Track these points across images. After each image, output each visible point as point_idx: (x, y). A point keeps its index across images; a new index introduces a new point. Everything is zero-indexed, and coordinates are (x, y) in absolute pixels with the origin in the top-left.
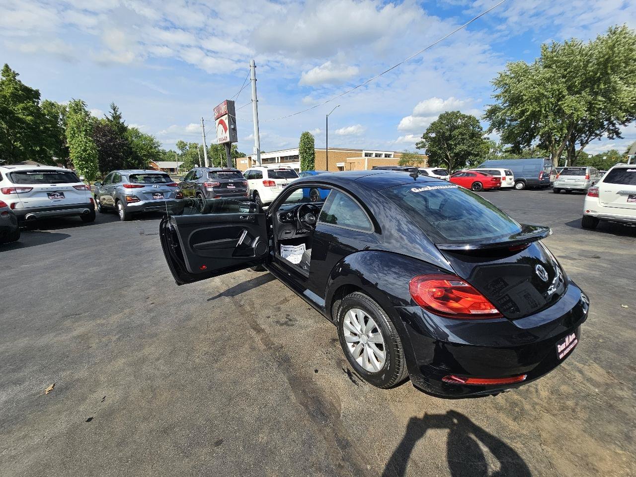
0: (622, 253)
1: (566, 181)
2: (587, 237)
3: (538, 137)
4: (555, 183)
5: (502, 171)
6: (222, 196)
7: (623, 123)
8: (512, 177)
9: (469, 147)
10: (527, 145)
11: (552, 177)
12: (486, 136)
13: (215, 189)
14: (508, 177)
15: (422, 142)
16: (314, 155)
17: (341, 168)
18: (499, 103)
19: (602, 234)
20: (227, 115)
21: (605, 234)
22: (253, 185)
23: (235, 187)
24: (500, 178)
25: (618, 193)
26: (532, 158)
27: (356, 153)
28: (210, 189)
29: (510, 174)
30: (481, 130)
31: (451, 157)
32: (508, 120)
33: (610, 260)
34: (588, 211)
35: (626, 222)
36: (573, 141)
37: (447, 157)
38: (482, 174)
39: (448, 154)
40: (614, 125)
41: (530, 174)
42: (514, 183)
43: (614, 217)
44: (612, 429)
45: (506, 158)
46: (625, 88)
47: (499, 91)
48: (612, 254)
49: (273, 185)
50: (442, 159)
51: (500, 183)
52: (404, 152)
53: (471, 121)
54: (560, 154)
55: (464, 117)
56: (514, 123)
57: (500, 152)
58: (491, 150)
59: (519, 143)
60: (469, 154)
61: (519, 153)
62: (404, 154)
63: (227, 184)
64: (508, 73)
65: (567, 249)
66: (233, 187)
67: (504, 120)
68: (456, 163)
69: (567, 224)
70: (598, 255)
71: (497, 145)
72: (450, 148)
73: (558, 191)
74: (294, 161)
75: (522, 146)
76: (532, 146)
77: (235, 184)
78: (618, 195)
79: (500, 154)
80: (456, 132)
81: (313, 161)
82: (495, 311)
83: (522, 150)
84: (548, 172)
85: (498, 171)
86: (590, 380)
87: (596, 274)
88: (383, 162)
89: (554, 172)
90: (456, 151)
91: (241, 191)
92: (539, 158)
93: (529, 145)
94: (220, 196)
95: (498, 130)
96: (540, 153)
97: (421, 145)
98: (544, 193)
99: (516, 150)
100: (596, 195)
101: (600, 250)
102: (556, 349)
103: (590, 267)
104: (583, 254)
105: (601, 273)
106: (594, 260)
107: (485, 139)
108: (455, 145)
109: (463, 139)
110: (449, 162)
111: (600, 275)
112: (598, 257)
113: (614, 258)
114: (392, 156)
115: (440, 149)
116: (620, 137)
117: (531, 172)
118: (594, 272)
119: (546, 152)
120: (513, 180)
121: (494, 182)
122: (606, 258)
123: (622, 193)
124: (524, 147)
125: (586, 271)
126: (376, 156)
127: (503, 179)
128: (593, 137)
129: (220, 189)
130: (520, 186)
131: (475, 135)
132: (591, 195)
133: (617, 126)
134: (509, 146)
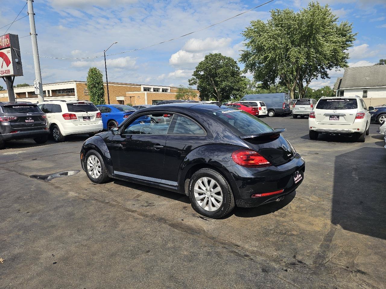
0: (329, 150)
1: (300, 109)
2: (312, 144)
3: (279, 76)
4: (293, 111)
5: (258, 103)
6: (21, 130)
7: (329, 68)
8: (265, 107)
9: (231, 83)
10: (272, 83)
11: (291, 106)
12: (243, 75)
13: (13, 124)
14: (263, 107)
15: (194, 79)
16: (103, 90)
17: (121, 102)
18: (250, 49)
19: (320, 141)
20: (10, 49)
21: (321, 141)
22: (52, 118)
23: (33, 121)
24: (258, 108)
25: (324, 115)
26: (277, 92)
27: (135, 87)
28: (6, 124)
29: (264, 105)
30: (239, 70)
31: (218, 91)
32: (257, 63)
33: (322, 155)
34: (311, 127)
35: (330, 133)
36: (301, 79)
37: (215, 91)
38: (245, 105)
39: (216, 89)
40: (323, 69)
41: (277, 105)
42: (267, 112)
43: (324, 130)
44: (319, 213)
45: (258, 92)
46: (326, 44)
47: (248, 41)
48: (325, 152)
49: (74, 117)
50: (212, 93)
51: (258, 112)
52: (180, 87)
53: (230, 62)
54: (294, 90)
55: (225, 58)
56: (261, 65)
57: (254, 88)
58: (248, 86)
59: (267, 81)
60: (232, 89)
61: (268, 89)
62: (180, 89)
63: (26, 118)
64: (253, 28)
65: (302, 151)
66: (31, 121)
67: (255, 63)
68: (222, 97)
69: (302, 138)
70: (317, 153)
71: (251, 82)
72: (217, 84)
73: (296, 116)
74: (68, 95)
75: (269, 83)
76: (276, 83)
77: (33, 118)
78: (325, 116)
79: (254, 90)
80: (220, 71)
81: (102, 95)
82: (268, 163)
83: (269, 86)
84: (288, 103)
85: (255, 102)
86: (312, 201)
87: (316, 161)
88: (160, 96)
89: (291, 103)
90: (223, 86)
91: (40, 124)
92: (281, 92)
93: (274, 82)
94: (17, 130)
95: (251, 70)
96: (282, 88)
97: (193, 81)
98: (287, 119)
99: (265, 86)
100: (314, 117)
101: (319, 150)
102: (294, 179)
103: (314, 159)
104: (310, 153)
105: (318, 161)
106: (315, 155)
107: (242, 77)
108: (221, 81)
109: (227, 77)
110: (217, 96)
111: (318, 162)
112: (318, 154)
113: (326, 153)
114: (169, 91)
115: (209, 85)
116: (328, 77)
117: (278, 103)
118: (314, 161)
119: (286, 88)
120: (266, 109)
121: (253, 111)
122: (322, 154)
123: (326, 115)
124: (271, 84)
125: (312, 161)
126: (154, 91)
127: (259, 109)
128: (313, 77)
129: (17, 124)
130: (271, 114)
131: (235, 74)
132: (311, 117)
133: (326, 70)
134: (260, 83)
